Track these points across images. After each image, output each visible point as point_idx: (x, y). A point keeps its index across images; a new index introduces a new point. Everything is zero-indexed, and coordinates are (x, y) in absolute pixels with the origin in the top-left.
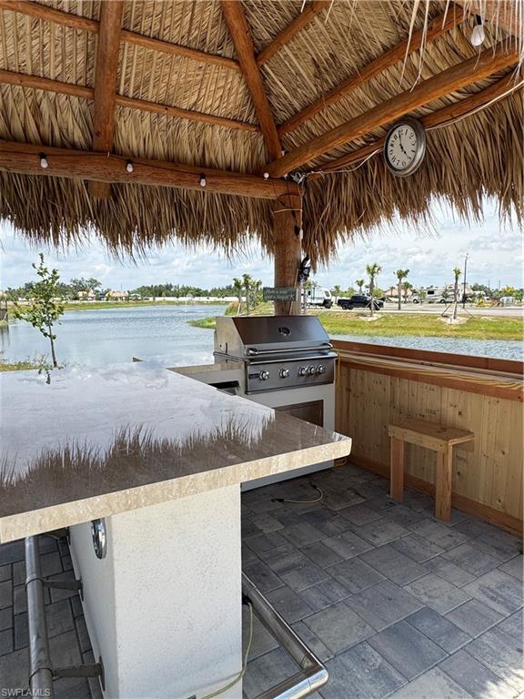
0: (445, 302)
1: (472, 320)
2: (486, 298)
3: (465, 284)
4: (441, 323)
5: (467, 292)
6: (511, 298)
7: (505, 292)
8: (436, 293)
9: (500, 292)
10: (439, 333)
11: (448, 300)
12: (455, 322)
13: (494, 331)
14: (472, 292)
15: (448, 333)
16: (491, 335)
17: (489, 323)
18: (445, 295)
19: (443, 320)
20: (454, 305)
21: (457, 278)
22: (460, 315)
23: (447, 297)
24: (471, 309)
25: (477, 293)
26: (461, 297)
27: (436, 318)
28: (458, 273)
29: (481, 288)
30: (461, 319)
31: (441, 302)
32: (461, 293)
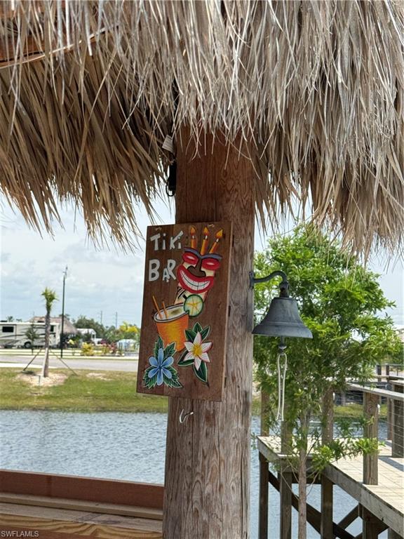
0: (32, 347)
1: (74, 380)
2: (96, 340)
3: (63, 316)
4: (24, 385)
5: (67, 330)
6: (132, 341)
7: (123, 332)
8: (17, 331)
9: (118, 332)
10: (19, 404)
11: (36, 343)
12: (47, 382)
13: (106, 398)
14: (75, 330)
15: (34, 403)
16: (103, 403)
17: (99, 384)
18: (31, 334)
19: (26, 378)
20: (44, 352)
21: (49, 308)
22: (54, 371)
23: (34, 337)
24: (73, 360)
25: (84, 331)
26: (58, 337)
27: (14, 375)
28: (50, 298)
29: (89, 324)
30: (57, 376)
31: (24, 347)
32: (57, 331)
